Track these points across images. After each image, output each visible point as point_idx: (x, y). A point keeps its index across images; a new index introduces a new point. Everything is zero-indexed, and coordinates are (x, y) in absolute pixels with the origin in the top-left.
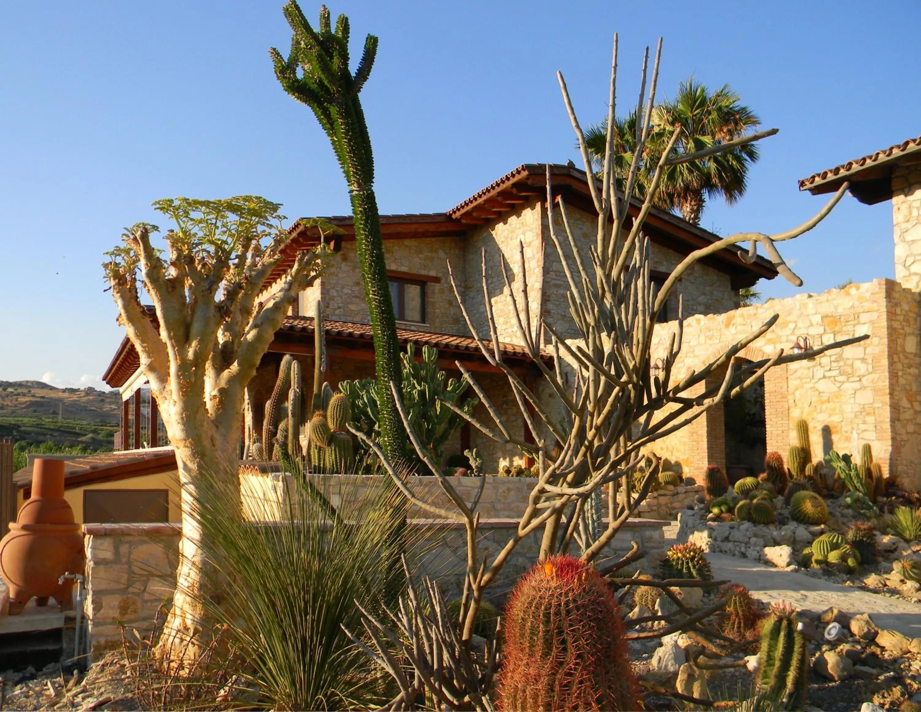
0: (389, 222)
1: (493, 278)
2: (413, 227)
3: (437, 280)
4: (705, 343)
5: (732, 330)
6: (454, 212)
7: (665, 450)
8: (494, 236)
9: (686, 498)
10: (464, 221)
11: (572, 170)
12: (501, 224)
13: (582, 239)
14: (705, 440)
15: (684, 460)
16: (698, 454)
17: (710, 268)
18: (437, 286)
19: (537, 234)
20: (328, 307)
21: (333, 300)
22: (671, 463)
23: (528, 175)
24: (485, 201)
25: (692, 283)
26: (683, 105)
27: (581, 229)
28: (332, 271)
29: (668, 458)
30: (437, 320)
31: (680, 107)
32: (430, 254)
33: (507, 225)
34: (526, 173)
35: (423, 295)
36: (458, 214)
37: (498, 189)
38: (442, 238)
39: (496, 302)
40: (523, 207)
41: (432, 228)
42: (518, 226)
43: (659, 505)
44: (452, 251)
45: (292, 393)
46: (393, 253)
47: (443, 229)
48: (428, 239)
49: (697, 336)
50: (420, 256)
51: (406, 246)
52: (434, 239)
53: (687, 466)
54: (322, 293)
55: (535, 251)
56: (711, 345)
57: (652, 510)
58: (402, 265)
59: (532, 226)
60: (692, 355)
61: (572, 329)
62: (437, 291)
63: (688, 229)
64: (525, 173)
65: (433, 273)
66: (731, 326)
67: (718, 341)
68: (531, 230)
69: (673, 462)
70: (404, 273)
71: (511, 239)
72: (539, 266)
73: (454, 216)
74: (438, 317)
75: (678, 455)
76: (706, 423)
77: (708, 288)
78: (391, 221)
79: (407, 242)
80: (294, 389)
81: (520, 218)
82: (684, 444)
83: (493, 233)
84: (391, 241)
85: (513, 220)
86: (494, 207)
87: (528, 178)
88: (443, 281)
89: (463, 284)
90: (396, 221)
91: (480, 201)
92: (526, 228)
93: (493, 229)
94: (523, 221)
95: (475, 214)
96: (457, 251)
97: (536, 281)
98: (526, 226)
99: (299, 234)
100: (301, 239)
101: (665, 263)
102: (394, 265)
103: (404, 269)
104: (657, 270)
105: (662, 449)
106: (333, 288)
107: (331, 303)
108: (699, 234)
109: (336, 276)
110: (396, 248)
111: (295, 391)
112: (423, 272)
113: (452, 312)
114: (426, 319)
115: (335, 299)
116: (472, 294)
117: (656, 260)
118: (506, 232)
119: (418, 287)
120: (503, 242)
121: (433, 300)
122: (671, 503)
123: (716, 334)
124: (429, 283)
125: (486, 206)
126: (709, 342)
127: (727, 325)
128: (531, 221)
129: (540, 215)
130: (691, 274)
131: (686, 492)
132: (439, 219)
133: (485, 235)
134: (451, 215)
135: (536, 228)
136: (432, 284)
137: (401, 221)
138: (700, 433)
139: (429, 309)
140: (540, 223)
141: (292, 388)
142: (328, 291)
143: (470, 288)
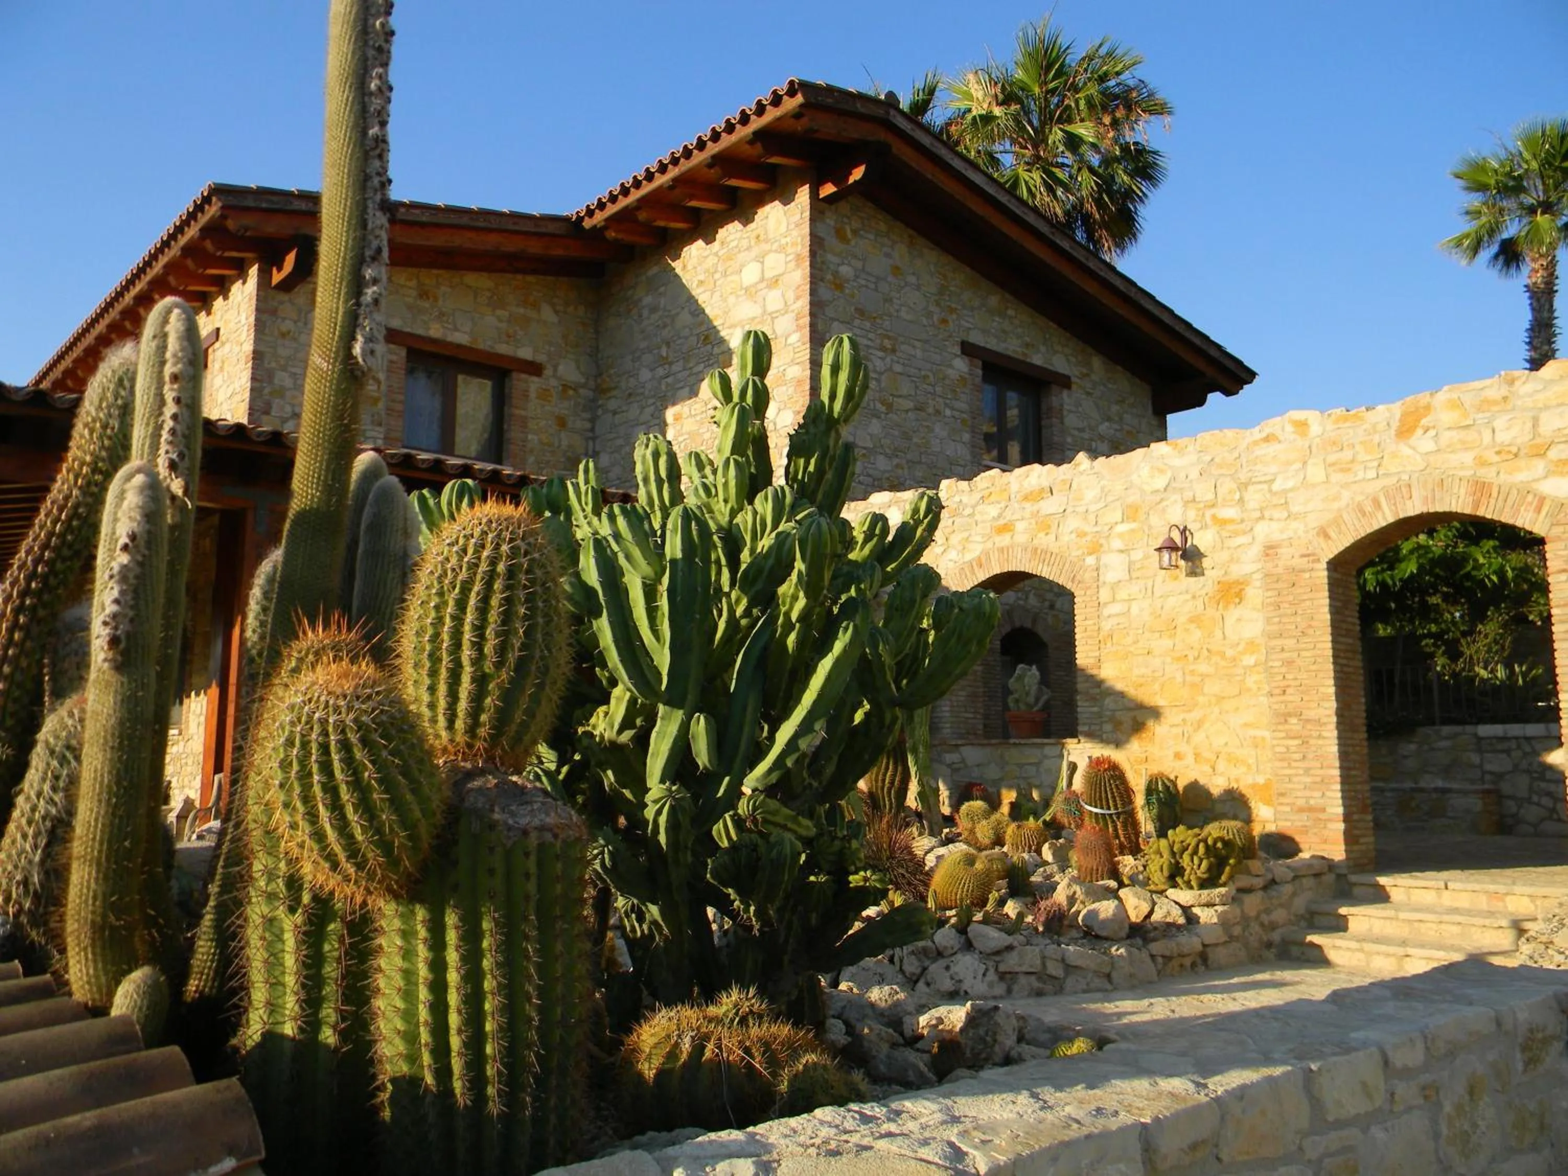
0: (434, 220)
1: (671, 364)
2: (491, 241)
3: (534, 369)
4: (1327, 481)
5: (1424, 443)
6: (590, 213)
7: (1190, 759)
8: (678, 271)
9: (1294, 894)
10: (611, 234)
11: (892, 112)
12: (700, 243)
13: (890, 279)
14: (1331, 733)
15: (1254, 786)
16: (1307, 771)
17: (1119, 368)
18: (534, 384)
19: (798, 257)
20: (267, 412)
21: (282, 396)
22: (1208, 794)
23: (801, 106)
24: (675, 180)
25: (1088, 394)
26: (1026, 70)
27: (888, 255)
28: (284, 329)
29: (1202, 781)
30: (531, 459)
31: (1020, 74)
32: (522, 310)
33: (716, 245)
34: (799, 99)
35: (500, 401)
36: (599, 217)
37: (713, 149)
38: (549, 278)
39: (677, 418)
40: (760, 200)
41: (535, 248)
42: (745, 243)
43: (1245, 920)
44: (571, 309)
45: (133, 499)
46: (436, 299)
47: (558, 252)
48: (519, 277)
49: (1298, 465)
50: (499, 312)
51: (469, 287)
52: (531, 279)
53: (1268, 803)
54: (254, 379)
55: (790, 295)
56: (1346, 486)
57: (1232, 938)
58: (456, 329)
59: (783, 241)
60: (1280, 514)
61: (869, 475)
62: (533, 395)
63: (1102, 274)
64: (791, 104)
65: (525, 353)
66: (1419, 431)
67: (1372, 474)
68: (782, 249)
69: (1216, 791)
70: (459, 346)
71: (725, 274)
72: (799, 328)
73: (587, 224)
74: (532, 451)
75: (1235, 773)
76: (1332, 690)
77: (1115, 408)
78: (441, 219)
79: (471, 279)
80: (150, 471)
81: (752, 226)
82: (1256, 744)
83: (677, 265)
84: (435, 271)
85: (731, 233)
86: (692, 197)
87: (797, 115)
88: (548, 372)
89: (592, 384)
90: (453, 219)
91: (661, 180)
92: (767, 247)
93: (677, 257)
94: (761, 231)
95: (642, 216)
96: (581, 310)
97: (793, 362)
98: (767, 241)
99: (206, 231)
100: (208, 245)
101: (1043, 349)
102: (437, 326)
103: (460, 338)
104: (1028, 360)
105: (1178, 756)
106: (284, 369)
107: (276, 402)
108: (1122, 288)
109: (295, 339)
110: (443, 289)
111: (154, 488)
112: (503, 349)
113: (565, 443)
114: (505, 455)
115: (288, 394)
116: (612, 404)
117: (1028, 339)
118: (712, 260)
119: (488, 384)
120: (701, 283)
121: (523, 413)
122: (1268, 911)
123: (1362, 457)
124: (515, 375)
125: (677, 192)
126: (1336, 477)
127: (1405, 430)
128: (783, 229)
129: (807, 214)
130: (1087, 375)
131: (1296, 878)
132: (551, 228)
133: (654, 270)
134: (580, 219)
135: (794, 244)
136: (523, 376)
137: (465, 220)
138: (1311, 714)
139: (513, 433)
140: (807, 230)
141: (135, 462)
142: (270, 375)
143: (609, 389)
